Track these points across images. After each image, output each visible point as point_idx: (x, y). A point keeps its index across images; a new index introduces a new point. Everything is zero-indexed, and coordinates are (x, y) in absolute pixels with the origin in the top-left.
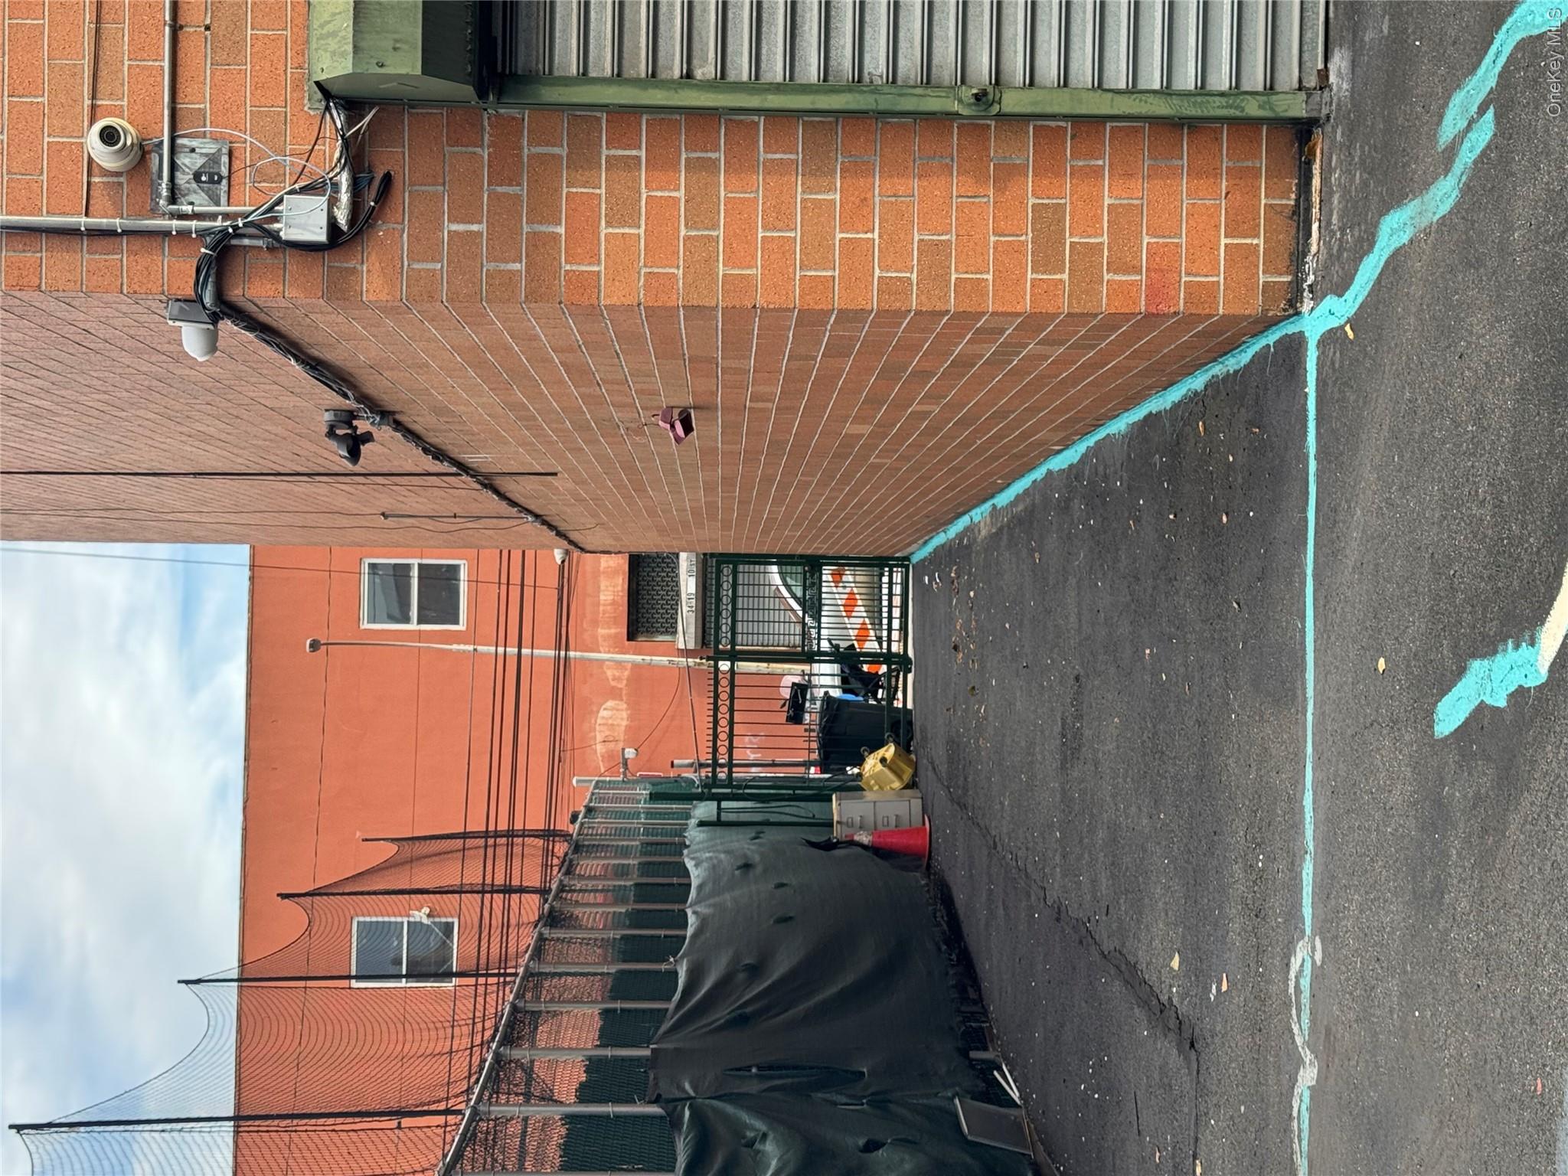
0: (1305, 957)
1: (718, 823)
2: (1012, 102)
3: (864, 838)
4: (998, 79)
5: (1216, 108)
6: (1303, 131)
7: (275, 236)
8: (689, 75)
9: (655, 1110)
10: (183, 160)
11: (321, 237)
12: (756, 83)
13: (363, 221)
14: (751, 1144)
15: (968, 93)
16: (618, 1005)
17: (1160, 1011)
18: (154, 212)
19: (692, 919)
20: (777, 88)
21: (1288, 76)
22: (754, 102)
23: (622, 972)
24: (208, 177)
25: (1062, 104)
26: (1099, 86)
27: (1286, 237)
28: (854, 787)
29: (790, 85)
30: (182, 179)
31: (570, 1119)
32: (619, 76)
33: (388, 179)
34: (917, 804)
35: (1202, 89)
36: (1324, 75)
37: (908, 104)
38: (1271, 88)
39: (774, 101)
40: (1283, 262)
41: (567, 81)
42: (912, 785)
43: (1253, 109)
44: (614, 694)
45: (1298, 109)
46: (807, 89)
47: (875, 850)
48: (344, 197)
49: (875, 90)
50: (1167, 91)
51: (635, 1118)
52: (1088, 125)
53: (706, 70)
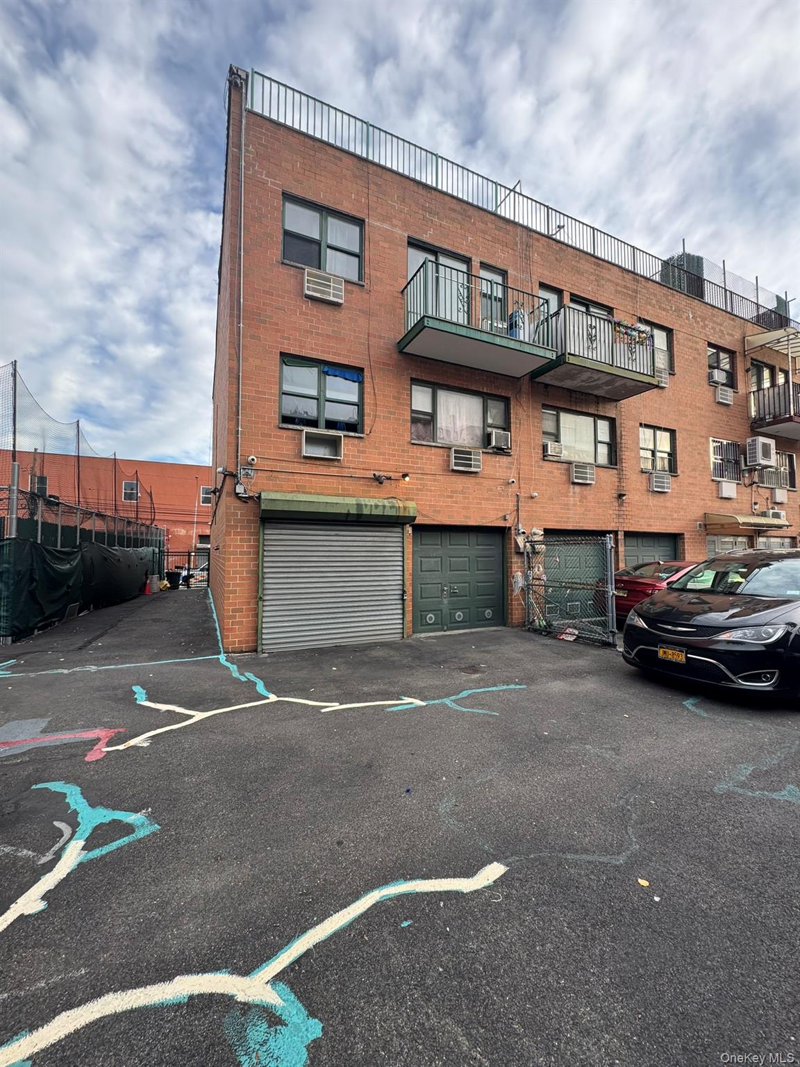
0: (93, 668)
1: (154, 553)
2: (260, 603)
3: (148, 581)
4: (264, 600)
5: (259, 636)
6: (256, 651)
7: (237, 484)
8: (264, 551)
9: (78, 543)
10: (250, 471)
11: (237, 492)
12: (263, 562)
13: (240, 498)
14: (69, 563)
15: (262, 596)
16: (106, 536)
17: (90, 642)
18: (241, 466)
19: (129, 549)
20: (262, 565)
21: (265, 647)
22: (260, 561)
23: (115, 536)
24: (247, 474)
25: (260, 612)
26: (263, 617)
27: (237, 650)
28: (161, 579)
29: (263, 567)
30: (247, 470)
31: (76, 527)
32: (264, 540)
33: (247, 502)
34: (156, 591)
35: (262, 633)
36: (265, 653)
37: (260, 586)
38: (263, 645)
39: (260, 564)
40: (234, 650)
41: (263, 531)
42: (161, 590)
43: (259, 642)
44: (187, 532)
45: (259, 649)
46: (262, 570)
47: (145, 583)
48: (244, 496)
49: (262, 581)
50: (262, 628)
51: (76, 539)
52: (257, 615)
53: (265, 553)
